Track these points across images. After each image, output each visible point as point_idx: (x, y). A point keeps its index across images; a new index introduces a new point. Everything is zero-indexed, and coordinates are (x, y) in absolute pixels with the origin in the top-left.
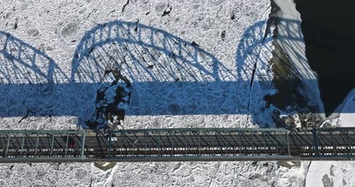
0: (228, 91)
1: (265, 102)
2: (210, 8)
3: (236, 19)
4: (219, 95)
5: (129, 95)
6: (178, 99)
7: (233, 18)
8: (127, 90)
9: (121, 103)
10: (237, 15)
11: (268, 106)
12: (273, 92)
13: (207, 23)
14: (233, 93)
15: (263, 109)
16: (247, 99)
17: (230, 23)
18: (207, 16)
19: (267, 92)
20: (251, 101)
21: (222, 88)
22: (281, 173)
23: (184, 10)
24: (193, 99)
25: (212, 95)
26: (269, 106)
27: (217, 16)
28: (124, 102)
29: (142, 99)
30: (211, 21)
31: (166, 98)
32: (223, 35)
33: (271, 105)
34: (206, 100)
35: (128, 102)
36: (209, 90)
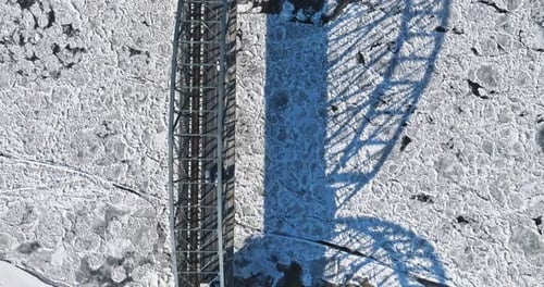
0: (309, 199)
1: (288, 263)
2: (484, 177)
3: (458, 226)
4: (304, 182)
5: (308, 21)
6: (298, 110)
7: (461, 219)
8: (316, 17)
9: (292, 8)
10: (467, 229)
11: (280, 268)
12: (306, 280)
13: (450, 169)
14: (307, 208)
15: (275, 259)
16: (294, 232)
17: (449, 214)
18: (466, 170)
19: (306, 268)
20: (292, 239)
21: (316, 189)
22: (166, 277)
23: (482, 123)
24: (296, 136)
25: (304, 171)
26: (280, 271)
27: (465, 188)
28: (295, 12)
29: (299, 44)
30: (455, 177)
31: (299, 87)
32: (424, 198)
33: (283, 274)
34: (295, 158)
35: (294, 20)
36: (314, 166)
